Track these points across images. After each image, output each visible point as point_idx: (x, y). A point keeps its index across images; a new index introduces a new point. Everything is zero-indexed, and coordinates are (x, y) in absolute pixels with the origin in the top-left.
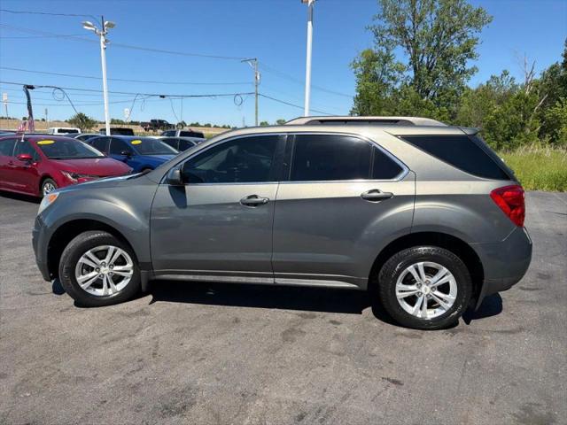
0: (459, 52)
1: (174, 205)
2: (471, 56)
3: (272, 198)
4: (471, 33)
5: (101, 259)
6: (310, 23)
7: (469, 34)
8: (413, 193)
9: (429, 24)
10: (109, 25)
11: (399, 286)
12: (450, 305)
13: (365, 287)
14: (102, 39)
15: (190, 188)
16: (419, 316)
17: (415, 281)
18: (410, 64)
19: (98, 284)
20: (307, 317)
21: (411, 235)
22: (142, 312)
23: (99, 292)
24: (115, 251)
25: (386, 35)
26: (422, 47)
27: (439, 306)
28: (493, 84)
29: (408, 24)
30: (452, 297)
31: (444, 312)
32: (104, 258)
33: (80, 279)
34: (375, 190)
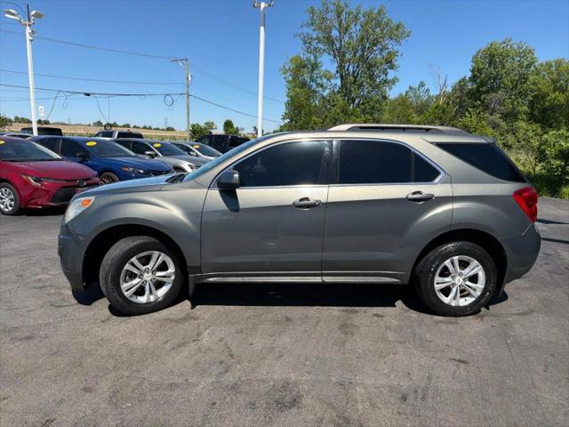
0: (382, 64)
1: (225, 207)
2: (392, 67)
3: (324, 200)
4: (391, 45)
5: (144, 265)
6: (262, 29)
7: (390, 46)
8: (450, 195)
9: (354, 35)
10: (37, 15)
11: (437, 279)
12: (479, 293)
13: (406, 281)
14: (28, 30)
15: (241, 192)
16: (453, 304)
17: (450, 274)
18: (337, 72)
19: (140, 292)
20: (351, 312)
21: (451, 232)
22: (188, 318)
23: (142, 299)
24: (159, 257)
25: (314, 43)
26: (348, 56)
27: (469, 295)
28: (411, 94)
29: (335, 33)
30: (481, 285)
31: (473, 299)
32: (147, 264)
33: (124, 286)
34: (418, 192)
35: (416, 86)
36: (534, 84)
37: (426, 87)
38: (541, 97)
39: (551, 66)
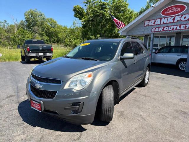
12: (148, 79)
34: (144, 56)
36: (46, 25)
38: (48, 29)
39: (49, 20)
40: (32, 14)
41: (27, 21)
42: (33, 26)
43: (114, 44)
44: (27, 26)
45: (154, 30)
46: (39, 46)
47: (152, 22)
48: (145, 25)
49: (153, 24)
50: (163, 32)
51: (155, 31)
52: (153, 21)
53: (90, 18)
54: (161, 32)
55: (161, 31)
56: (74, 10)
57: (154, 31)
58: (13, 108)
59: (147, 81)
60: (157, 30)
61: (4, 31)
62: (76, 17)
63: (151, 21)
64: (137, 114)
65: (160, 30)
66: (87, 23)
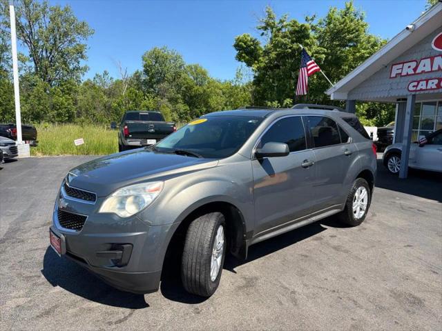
0: (74, 53)
2: (82, 57)
4: (80, 40)
8: (357, 150)
9: (43, 25)
11: (353, 204)
12: (365, 208)
13: (343, 209)
18: (31, 56)
26: (41, 43)
28: (98, 81)
30: (366, 203)
34: (347, 150)
35: (101, 73)
36: (185, 79)
37: (110, 76)
38: (189, 88)
39: (191, 68)
40: (157, 58)
41: (146, 72)
42: (158, 82)
43: (250, 121)
44: (145, 83)
45: (413, 86)
46: (148, 124)
47: (409, 67)
48: (393, 75)
49: (411, 71)
50: (436, 91)
51: (418, 88)
52: (413, 65)
53: (270, 62)
54: (431, 92)
55: (431, 89)
56: (235, 46)
57: (415, 88)
58: (40, 247)
59: (363, 213)
60: (422, 85)
61: (102, 94)
62: (240, 60)
63: (406, 65)
64: (286, 288)
65: (428, 87)
66: (264, 75)
